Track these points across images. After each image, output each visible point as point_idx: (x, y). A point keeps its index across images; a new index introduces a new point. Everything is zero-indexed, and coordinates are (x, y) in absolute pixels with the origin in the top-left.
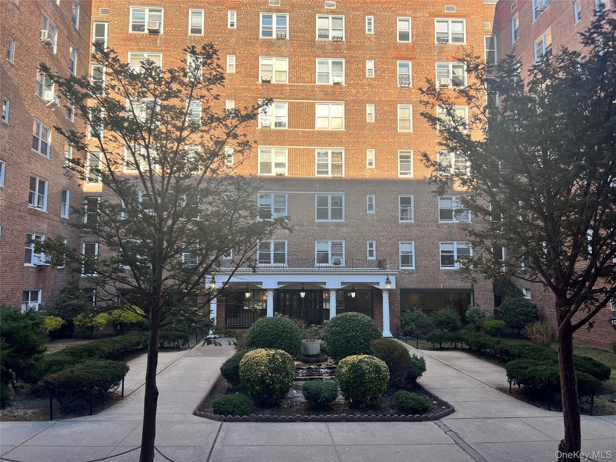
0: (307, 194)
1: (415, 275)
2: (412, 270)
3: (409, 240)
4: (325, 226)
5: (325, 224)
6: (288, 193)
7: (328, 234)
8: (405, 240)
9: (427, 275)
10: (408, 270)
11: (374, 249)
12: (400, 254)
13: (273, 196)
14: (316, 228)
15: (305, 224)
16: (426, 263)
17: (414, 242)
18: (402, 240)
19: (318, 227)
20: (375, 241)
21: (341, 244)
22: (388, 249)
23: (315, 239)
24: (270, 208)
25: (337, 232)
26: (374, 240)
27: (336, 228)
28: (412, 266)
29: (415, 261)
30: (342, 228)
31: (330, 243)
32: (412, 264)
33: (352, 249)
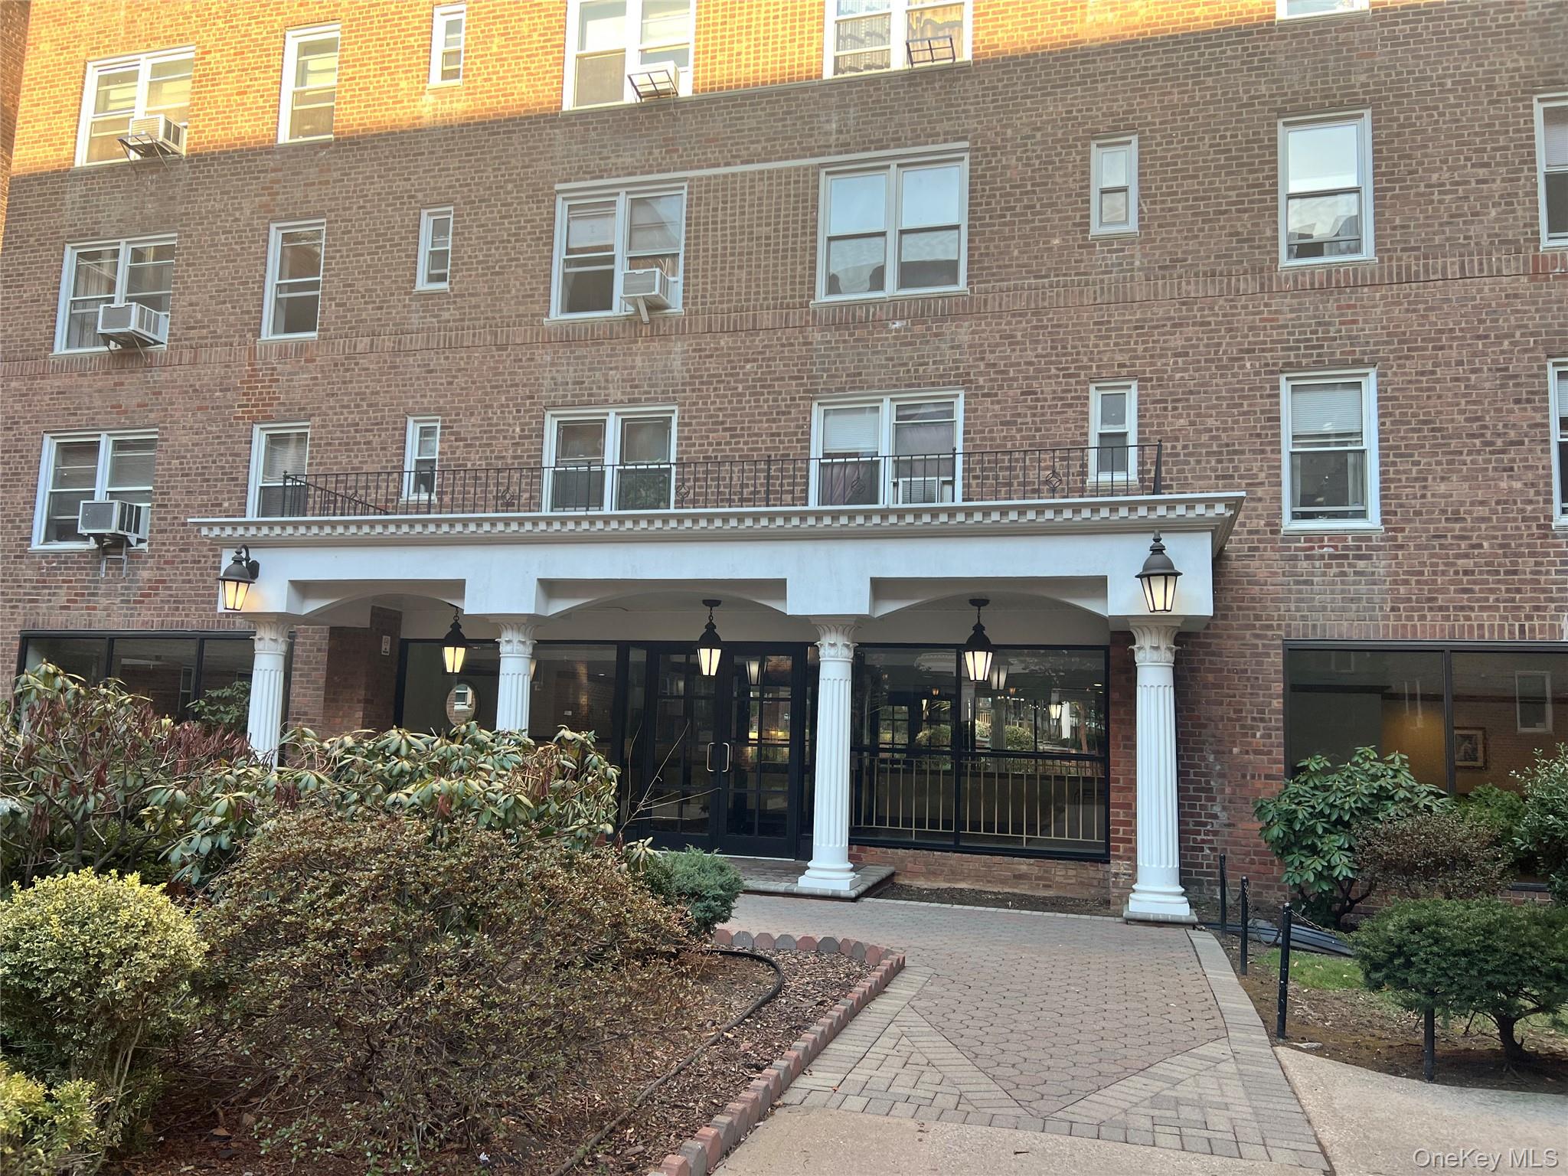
0: (779, 171)
1: (1381, 566)
2: (1363, 537)
3: (1344, 364)
4: (863, 323)
5: (861, 313)
6: (692, 180)
7: (878, 360)
8: (1319, 364)
9: (1468, 563)
10: (1337, 537)
11: (1131, 426)
12: (1287, 446)
13: (622, 203)
14: (818, 336)
15: (767, 319)
16: (1457, 489)
17: (1373, 373)
18: (1299, 367)
19: (825, 328)
20: (1134, 384)
21: (950, 414)
22: (1211, 422)
23: (811, 395)
24: (611, 260)
25: (927, 349)
26: (1132, 376)
27: (919, 329)
28: (1362, 514)
29: (1385, 481)
30: (948, 327)
31: (887, 412)
32: (1362, 498)
33: (999, 433)
